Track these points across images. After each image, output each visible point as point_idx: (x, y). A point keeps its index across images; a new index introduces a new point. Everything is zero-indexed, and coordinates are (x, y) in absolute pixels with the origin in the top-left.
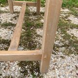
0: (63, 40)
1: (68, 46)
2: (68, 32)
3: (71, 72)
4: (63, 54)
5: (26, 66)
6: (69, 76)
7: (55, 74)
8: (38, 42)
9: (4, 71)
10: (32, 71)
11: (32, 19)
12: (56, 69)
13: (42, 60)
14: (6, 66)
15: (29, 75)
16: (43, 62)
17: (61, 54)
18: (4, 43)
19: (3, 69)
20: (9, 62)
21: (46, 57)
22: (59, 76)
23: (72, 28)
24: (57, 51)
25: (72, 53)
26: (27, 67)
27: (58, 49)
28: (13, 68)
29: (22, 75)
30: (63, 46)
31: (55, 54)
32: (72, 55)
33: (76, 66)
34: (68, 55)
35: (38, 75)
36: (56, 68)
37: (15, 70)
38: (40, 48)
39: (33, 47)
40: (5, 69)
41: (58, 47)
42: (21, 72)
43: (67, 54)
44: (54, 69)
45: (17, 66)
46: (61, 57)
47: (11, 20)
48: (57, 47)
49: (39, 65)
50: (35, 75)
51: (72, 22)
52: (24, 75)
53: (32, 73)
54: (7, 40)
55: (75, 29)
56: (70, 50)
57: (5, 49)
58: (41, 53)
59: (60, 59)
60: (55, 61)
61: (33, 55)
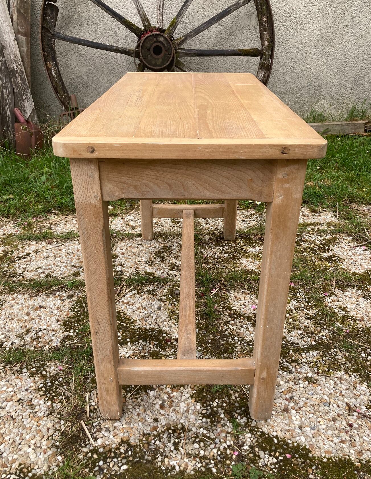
0: (312, 328)
1: (328, 347)
2: (328, 300)
3: (334, 420)
4: (313, 372)
5: (213, 400)
6: (327, 429)
7: (291, 422)
8: (238, 335)
9: (162, 412)
10: (229, 413)
11: (212, 257)
12: (294, 412)
13: (256, 383)
14: (164, 401)
15: (222, 422)
16: (258, 386)
17: (306, 371)
18: (145, 340)
19: (158, 406)
20: (169, 390)
21: (264, 375)
22: (300, 428)
23: (342, 287)
24: (296, 361)
25: (339, 369)
26: (215, 404)
27: (296, 356)
28: (182, 405)
29: (206, 423)
30: (312, 348)
31: (290, 372)
32: (339, 374)
33: (348, 405)
34: (327, 374)
35: (247, 425)
36: (293, 408)
37: (187, 411)
38: (251, 352)
39: (226, 350)
40: (162, 407)
41: (298, 350)
42: (203, 416)
43: (323, 372)
44: (286, 410)
45: (190, 400)
46: (307, 378)
47: (151, 264)
48: (295, 351)
49: (247, 399)
50: (239, 425)
51: (344, 266)
52: (212, 422)
53: (232, 420)
54: (153, 330)
55: (352, 292)
56: (334, 359)
57: (150, 354)
58: (254, 367)
59: (303, 384)
60: (290, 390)
61: (236, 371)
